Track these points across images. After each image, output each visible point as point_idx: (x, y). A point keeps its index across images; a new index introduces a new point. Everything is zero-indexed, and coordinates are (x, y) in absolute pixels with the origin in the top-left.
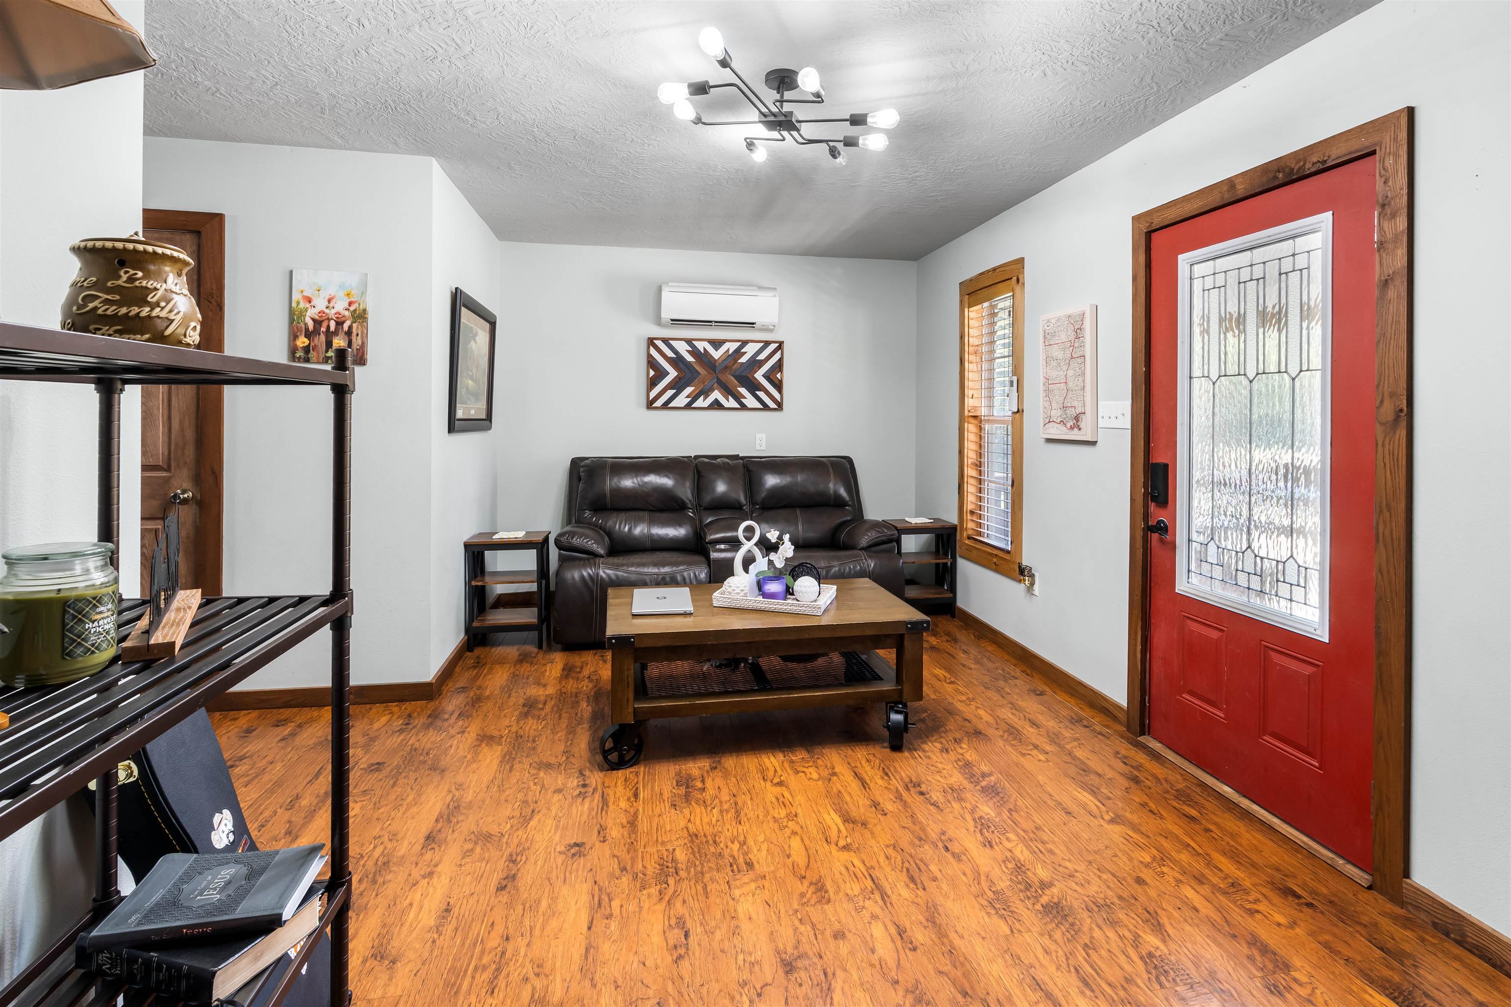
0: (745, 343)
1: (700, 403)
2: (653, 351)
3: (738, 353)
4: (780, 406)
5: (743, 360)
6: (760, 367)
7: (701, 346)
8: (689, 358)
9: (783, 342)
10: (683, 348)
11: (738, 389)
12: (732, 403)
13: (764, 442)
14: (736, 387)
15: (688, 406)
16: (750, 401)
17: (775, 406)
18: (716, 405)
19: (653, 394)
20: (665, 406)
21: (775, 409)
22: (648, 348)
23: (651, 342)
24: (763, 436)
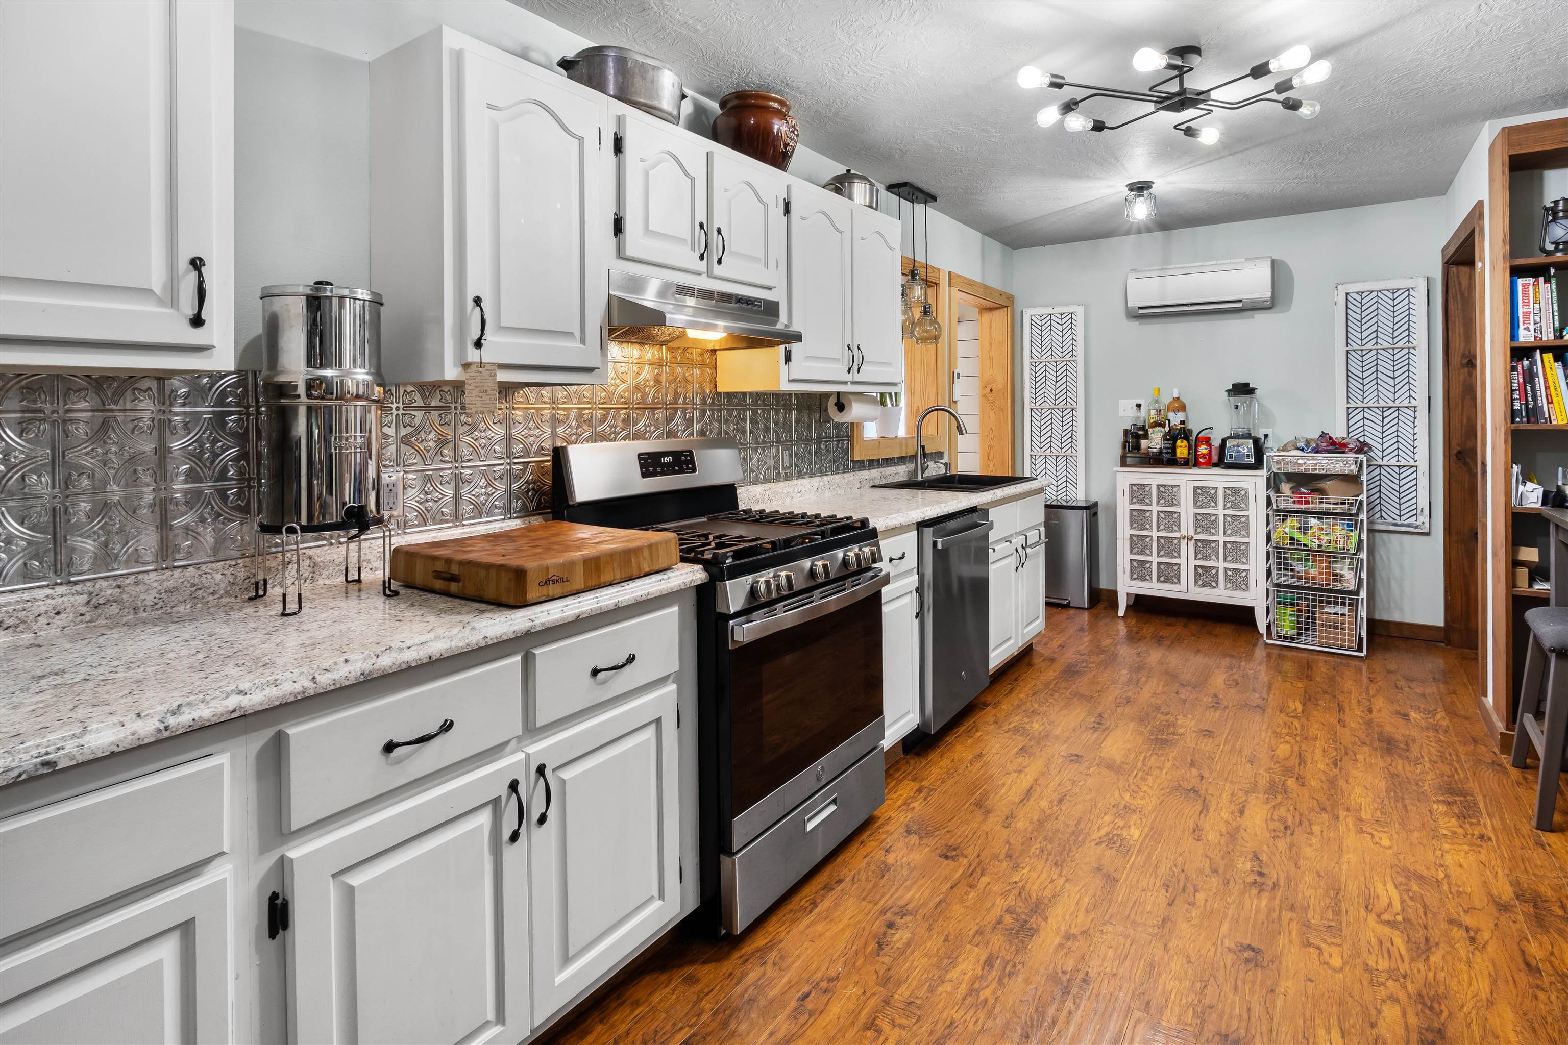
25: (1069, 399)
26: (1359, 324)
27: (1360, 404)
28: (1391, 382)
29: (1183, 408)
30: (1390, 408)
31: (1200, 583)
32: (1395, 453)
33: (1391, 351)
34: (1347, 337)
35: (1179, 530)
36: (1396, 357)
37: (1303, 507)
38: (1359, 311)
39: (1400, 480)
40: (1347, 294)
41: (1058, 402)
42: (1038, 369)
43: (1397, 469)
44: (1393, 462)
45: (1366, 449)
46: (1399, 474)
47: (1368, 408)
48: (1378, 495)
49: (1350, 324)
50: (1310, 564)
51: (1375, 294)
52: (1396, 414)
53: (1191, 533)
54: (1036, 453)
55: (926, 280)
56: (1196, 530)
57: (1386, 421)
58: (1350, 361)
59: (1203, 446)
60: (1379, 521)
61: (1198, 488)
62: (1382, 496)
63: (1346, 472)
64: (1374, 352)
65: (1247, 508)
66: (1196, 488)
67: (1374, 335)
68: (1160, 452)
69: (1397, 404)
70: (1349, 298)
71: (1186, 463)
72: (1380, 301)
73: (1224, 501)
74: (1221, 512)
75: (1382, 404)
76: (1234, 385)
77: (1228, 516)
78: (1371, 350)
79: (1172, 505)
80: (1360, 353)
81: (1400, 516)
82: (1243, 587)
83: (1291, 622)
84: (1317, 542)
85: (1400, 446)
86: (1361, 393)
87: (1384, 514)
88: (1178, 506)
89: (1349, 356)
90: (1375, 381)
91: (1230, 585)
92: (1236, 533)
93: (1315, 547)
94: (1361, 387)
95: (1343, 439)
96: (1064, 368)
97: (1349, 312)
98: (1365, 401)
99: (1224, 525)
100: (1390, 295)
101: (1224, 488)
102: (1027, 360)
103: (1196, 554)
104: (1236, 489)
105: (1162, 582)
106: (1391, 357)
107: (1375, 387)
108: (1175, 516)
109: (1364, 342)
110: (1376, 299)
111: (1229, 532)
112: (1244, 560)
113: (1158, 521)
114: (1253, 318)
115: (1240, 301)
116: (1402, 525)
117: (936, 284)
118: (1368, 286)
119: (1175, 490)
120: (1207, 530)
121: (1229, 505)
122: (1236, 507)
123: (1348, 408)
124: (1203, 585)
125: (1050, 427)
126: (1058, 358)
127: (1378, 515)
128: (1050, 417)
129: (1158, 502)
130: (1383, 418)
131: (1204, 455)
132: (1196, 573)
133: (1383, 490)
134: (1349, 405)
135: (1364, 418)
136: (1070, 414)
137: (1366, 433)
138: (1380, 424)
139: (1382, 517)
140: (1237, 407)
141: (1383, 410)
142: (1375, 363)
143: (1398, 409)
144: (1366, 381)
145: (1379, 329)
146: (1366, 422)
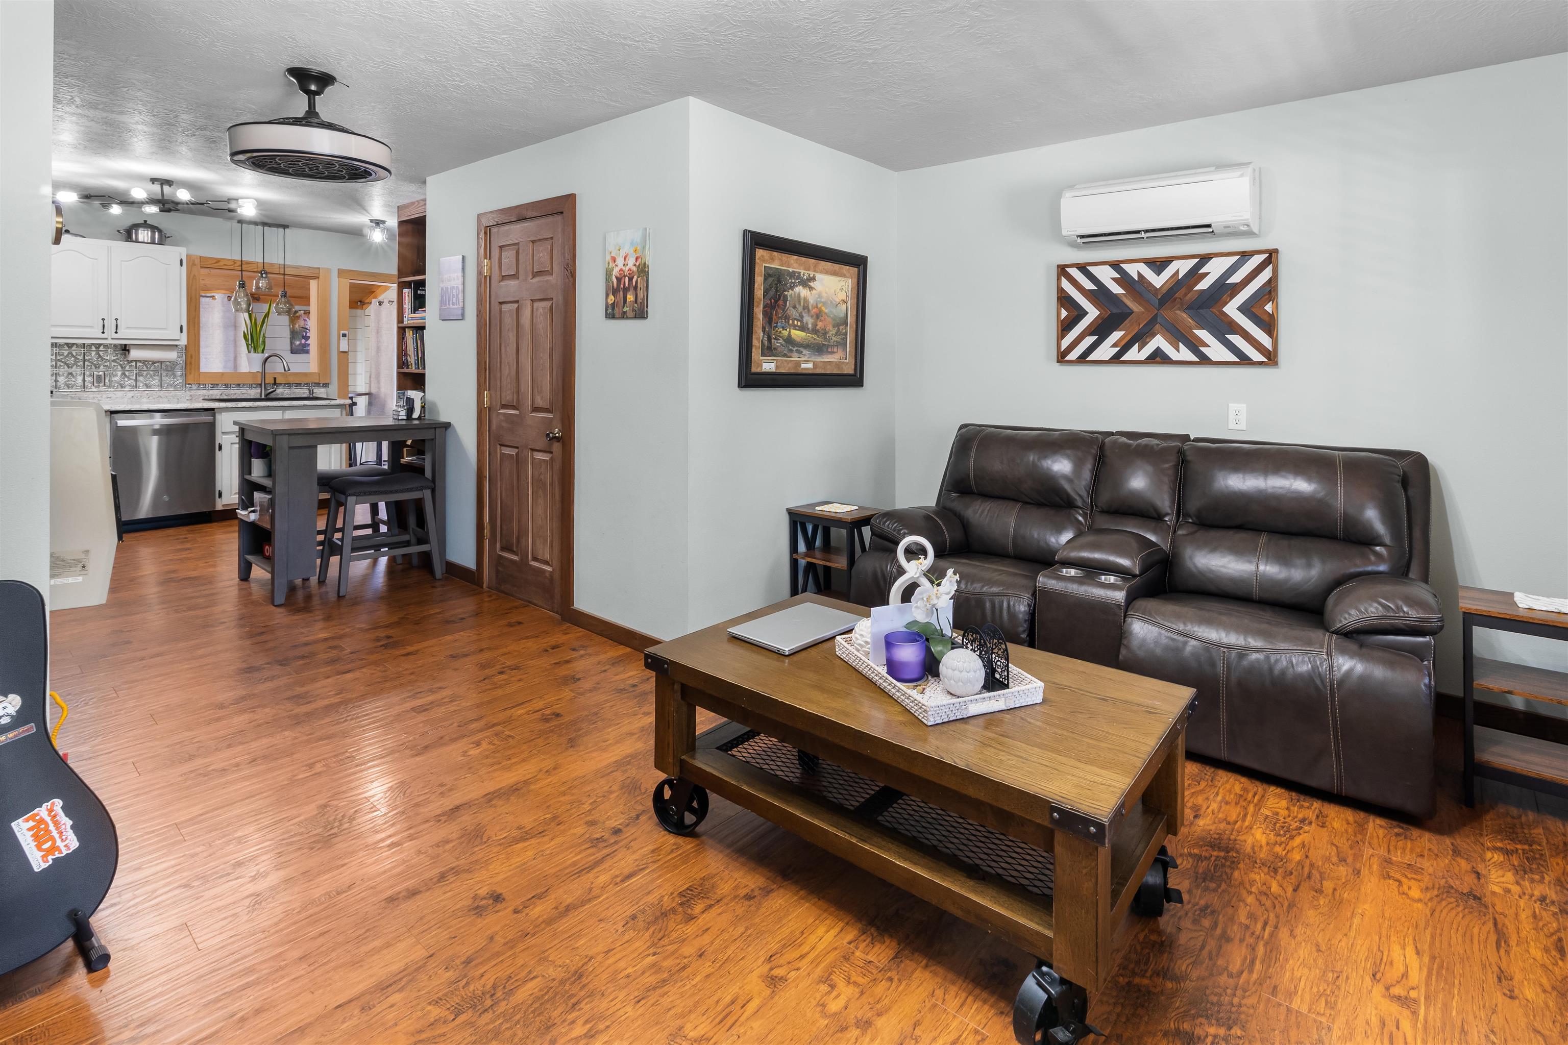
0: (1205, 259)
1: (1133, 354)
2: (1066, 285)
3: (1195, 275)
4: (1271, 358)
5: (1203, 285)
6: (1232, 296)
7: (1132, 270)
8: (1117, 289)
9: (1276, 251)
10: (1106, 275)
11: (1196, 332)
12: (1185, 354)
13: (1243, 417)
14: (1191, 329)
15: (1116, 359)
16: (1216, 350)
17: (1262, 359)
18: (1158, 358)
19: (1065, 343)
20: (1083, 359)
21: (1261, 364)
22: (1059, 279)
23: (1062, 270)
24: (1243, 407)
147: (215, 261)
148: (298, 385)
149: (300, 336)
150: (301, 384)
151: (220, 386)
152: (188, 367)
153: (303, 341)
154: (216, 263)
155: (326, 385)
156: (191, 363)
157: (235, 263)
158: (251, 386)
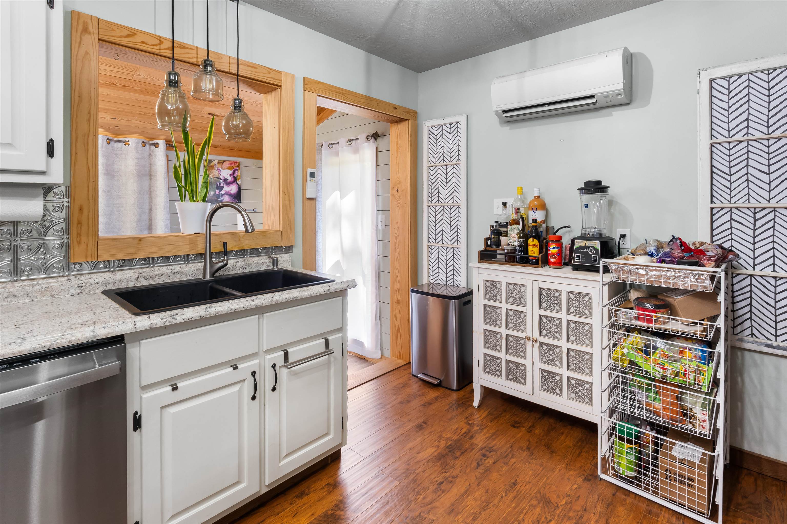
25: (455, 198)
26: (726, 113)
27: (727, 204)
28: (765, 178)
29: (543, 206)
30: (764, 208)
31: (545, 387)
32: (771, 261)
33: (765, 142)
34: (712, 129)
35: (525, 331)
36: (772, 149)
37: (645, 324)
38: (725, 98)
39: (776, 294)
40: (712, 80)
41: (448, 200)
42: (434, 171)
43: (772, 281)
44: (768, 271)
45: (730, 257)
46: (775, 287)
47: (737, 208)
48: (748, 309)
49: (714, 113)
50: (652, 394)
51: (745, 77)
52: (771, 216)
53: (536, 335)
54: (431, 244)
55: (238, 75)
56: (541, 333)
57: (759, 224)
58: (714, 156)
59: (553, 246)
60: (750, 338)
61: (544, 289)
62: (754, 310)
63: (699, 289)
64: (745, 144)
65: (589, 316)
66: (541, 290)
67: (745, 124)
68: (515, 250)
69: (773, 203)
70: (714, 85)
71: (535, 263)
72: (752, 84)
73: (568, 306)
74: (564, 316)
75: (754, 203)
76: (586, 183)
77: (572, 321)
78: (741, 142)
79: (520, 304)
80: (727, 145)
81: (776, 336)
82: (587, 400)
83: (629, 462)
84: (661, 371)
85: (777, 253)
86: (728, 191)
87: (755, 331)
88: (524, 305)
89: (714, 149)
90: (745, 178)
91: (573, 395)
92: (579, 341)
93: (659, 377)
94: (728, 184)
95: (702, 244)
96: (452, 171)
97: (714, 100)
98: (733, 200)
99: (568, 331)
100: (765, 77)
101: (568, 292)
102: (425, 165)
103: (541, 357)
104: (579, 293)
105: (510, 380)
106: (766, 149)
107: (746, 184)
108: (522, 315)
109: (732, 133)
110: (746, 83)
111: (573, 338)
112: (587, 371)
113: (507, 319)
114: (611, 115)
115: (592, 97)
116: (779, 348)
117: (280, 86)
118: (737, 69)
119: (522, 289)
120: (551, 334)
121: (572, 310)
122: (579, 313)
123: (712, 208)
124: (547, 390)
125: (441, 222)
126: (448, 163)
127: (748, 332)
128: (441, 214)
129: (507, 299)
130: (755, 220)
131: (554, 255)
132: (541, 377)
133: (754, 303)
134: (713, 205)
135: (731, 219)
136: (456, 211)
137: (734, 237)
138: (752, 227)
139: (752, 334)
140: (587, 206)
141: (755, 211)
142: (745, 156)
143: (774, 209)
144: (734, 178)
145: (751, 117)
146: (734, 224)
147: (125, 33)
148: (255, 252)
149: (214, 187)
150: (257, 249)
151: (135, 262)
152: (74, 231)
153: (217, 191)
154: (128, 36)
155: (289, 249)
156: (79, 223)
157: (161, 43)
158: (187, 259)
